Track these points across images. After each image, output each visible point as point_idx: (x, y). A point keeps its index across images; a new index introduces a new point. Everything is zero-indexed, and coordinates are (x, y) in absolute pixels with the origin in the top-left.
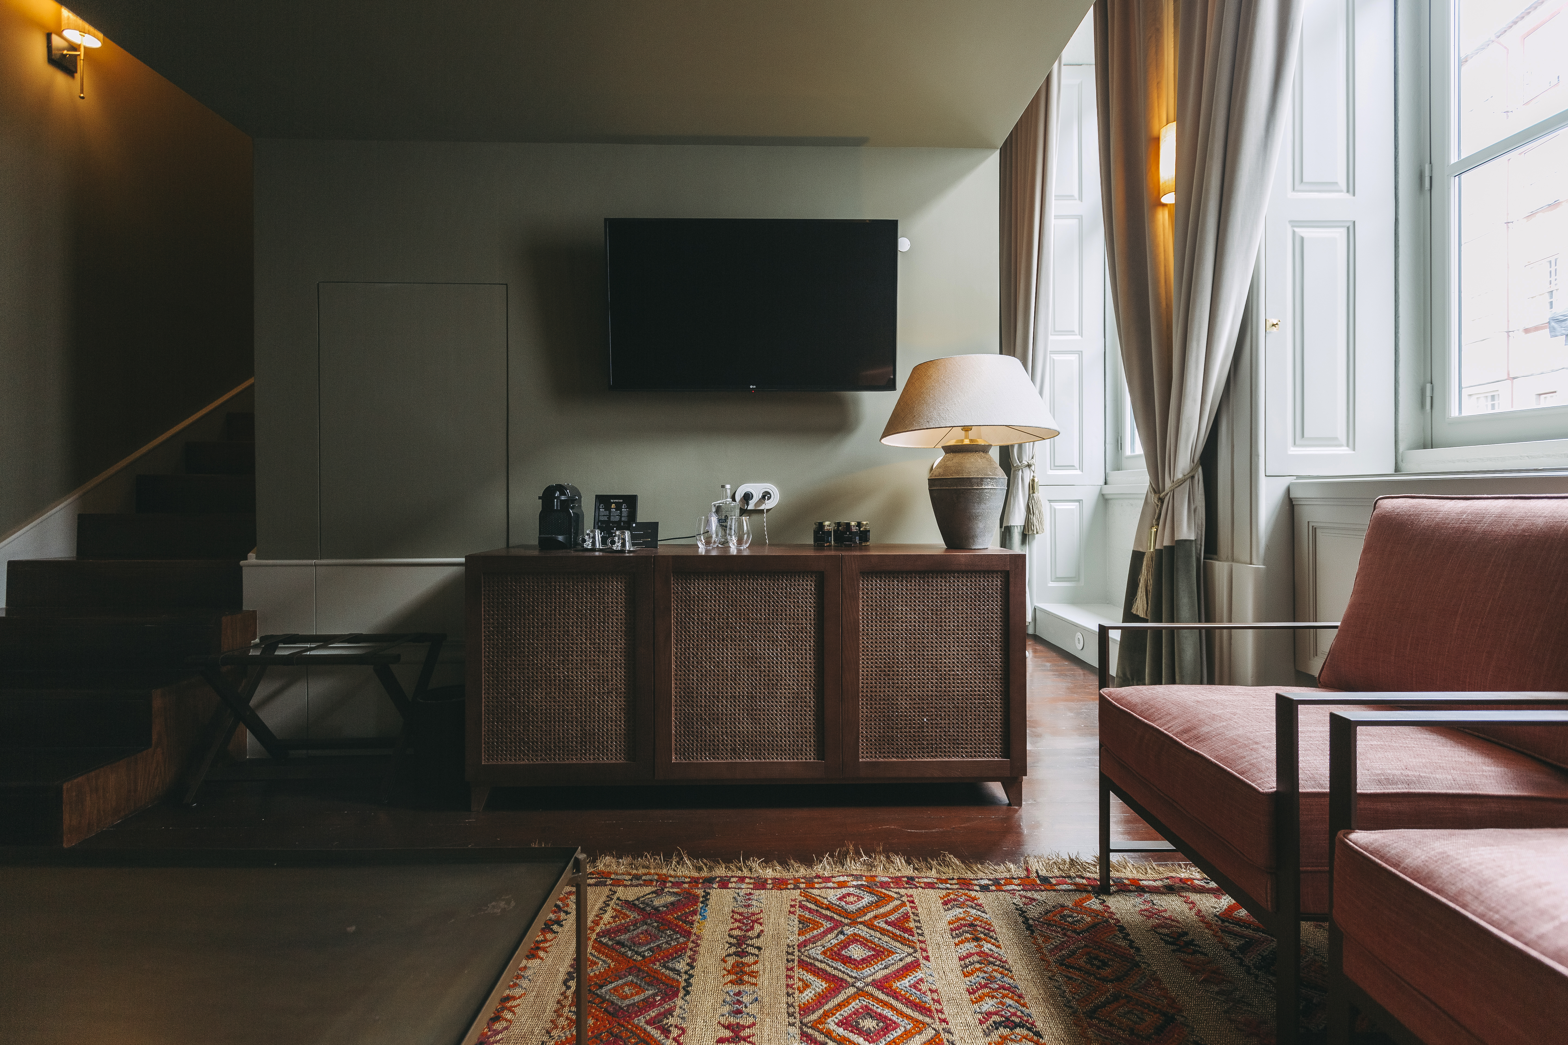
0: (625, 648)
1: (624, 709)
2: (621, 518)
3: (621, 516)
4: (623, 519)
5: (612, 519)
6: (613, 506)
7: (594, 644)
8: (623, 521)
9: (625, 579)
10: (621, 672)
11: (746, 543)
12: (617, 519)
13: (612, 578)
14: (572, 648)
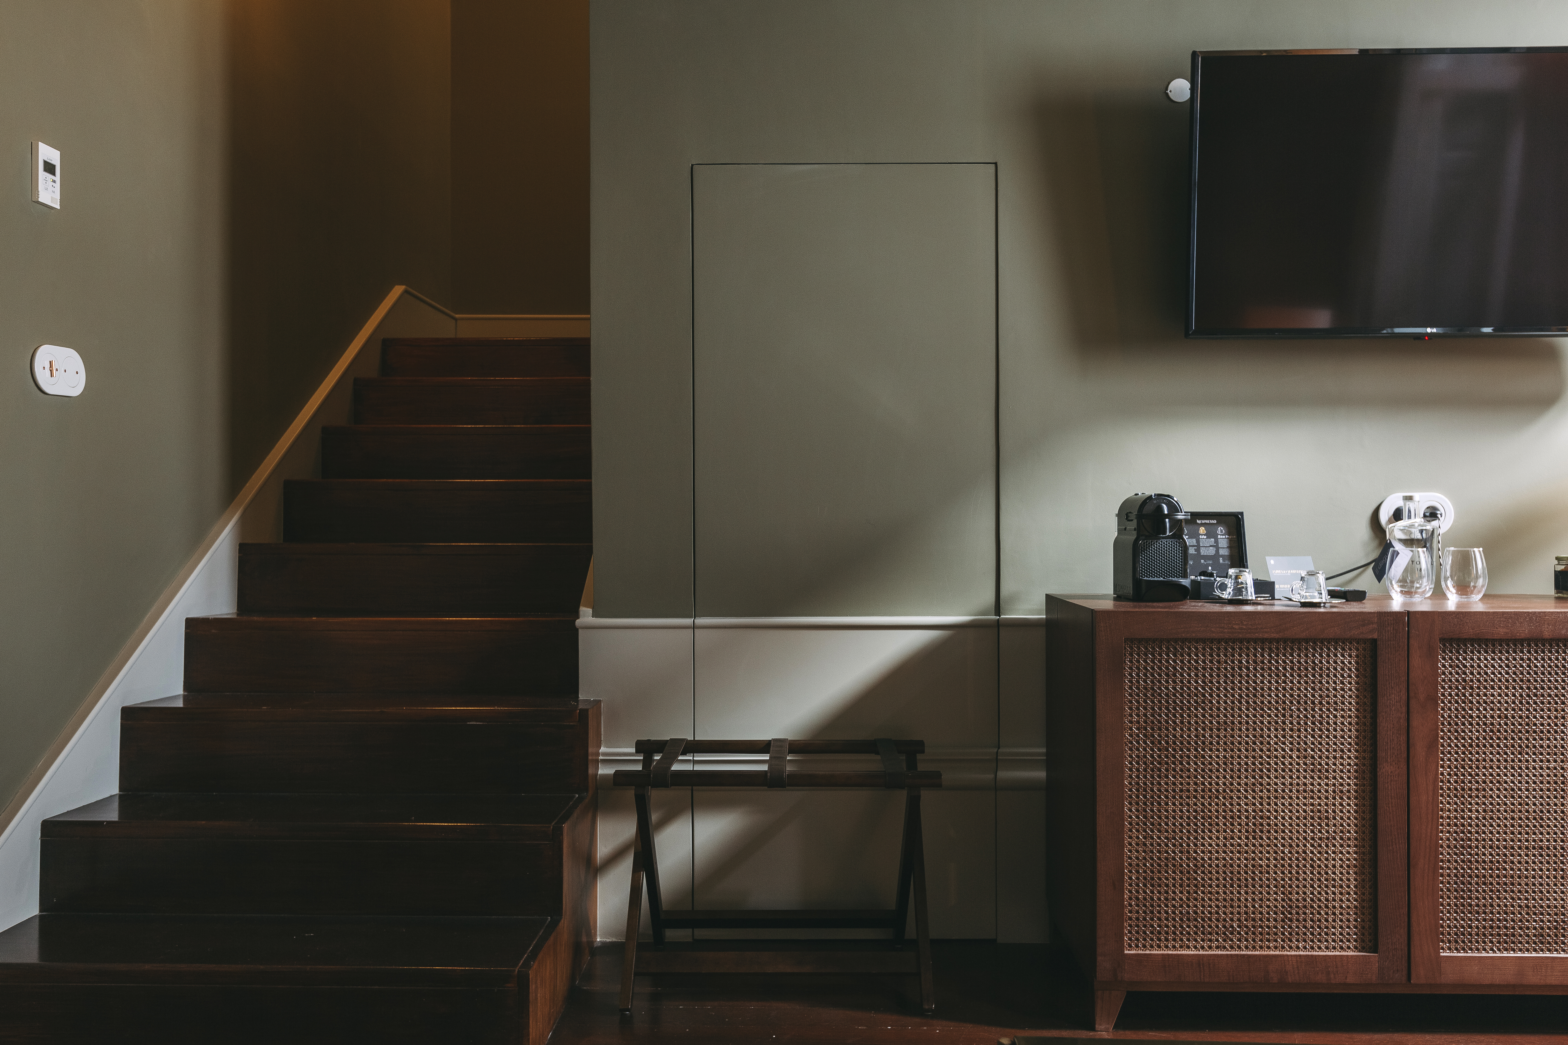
0: (1356, 764)
1: (1355, 866)
2: (1217, 551)
3: (1217, 548)
4: (1222, 552)
5: (1203, 552)
6: (1202, 530)
7: (1305, 757)
8: (1222, 556)
9: (1357, 650)
10: (1350, 806)
11: (1479, 592)
12: (1212, 551)
13: (1336, 649)
14: (1269, 764)
